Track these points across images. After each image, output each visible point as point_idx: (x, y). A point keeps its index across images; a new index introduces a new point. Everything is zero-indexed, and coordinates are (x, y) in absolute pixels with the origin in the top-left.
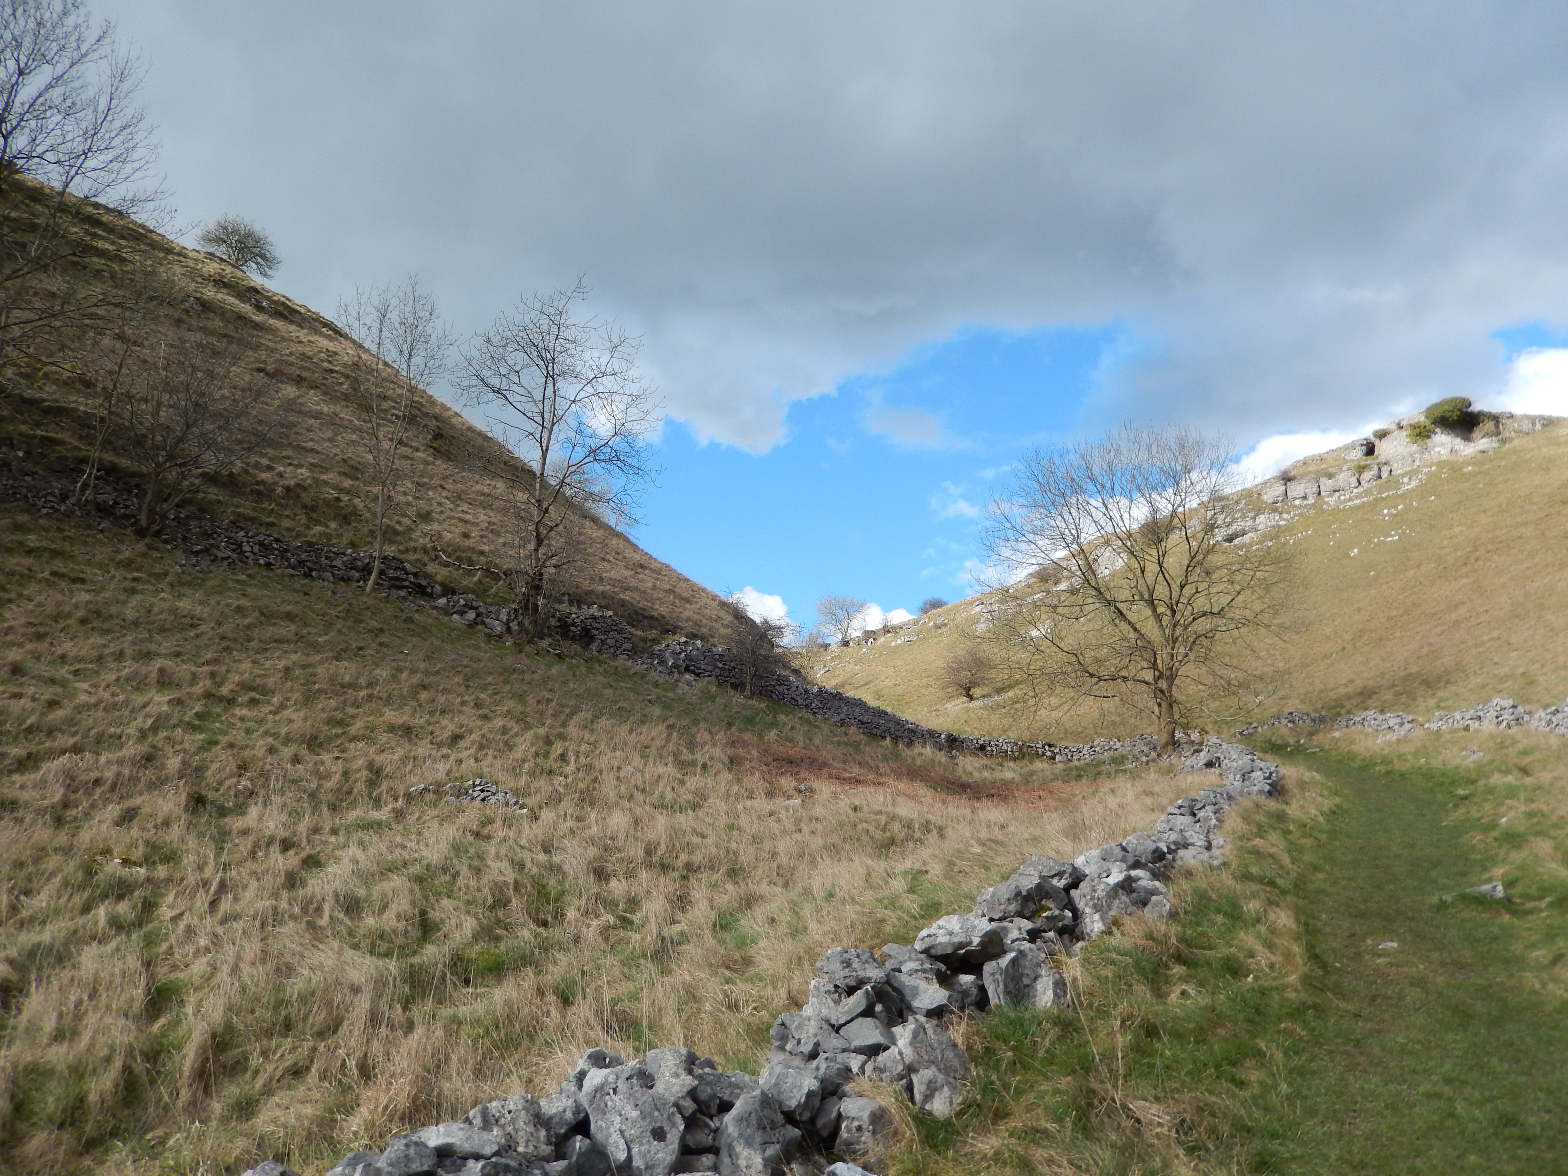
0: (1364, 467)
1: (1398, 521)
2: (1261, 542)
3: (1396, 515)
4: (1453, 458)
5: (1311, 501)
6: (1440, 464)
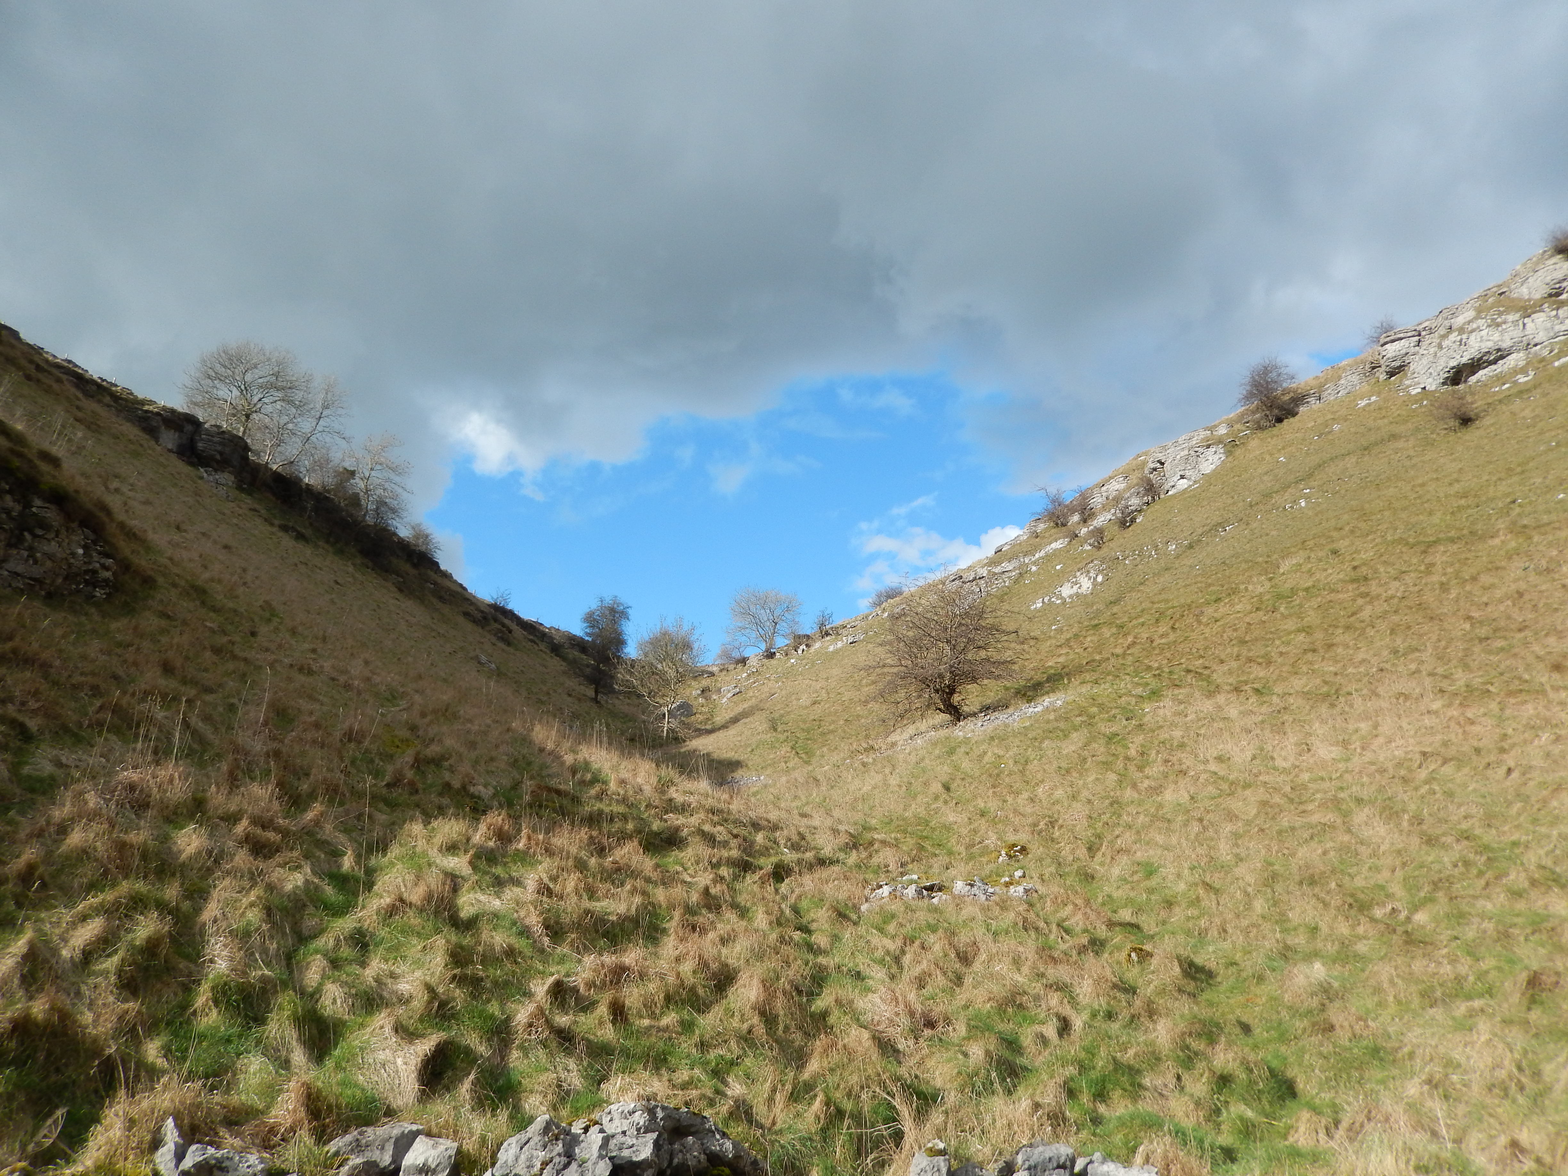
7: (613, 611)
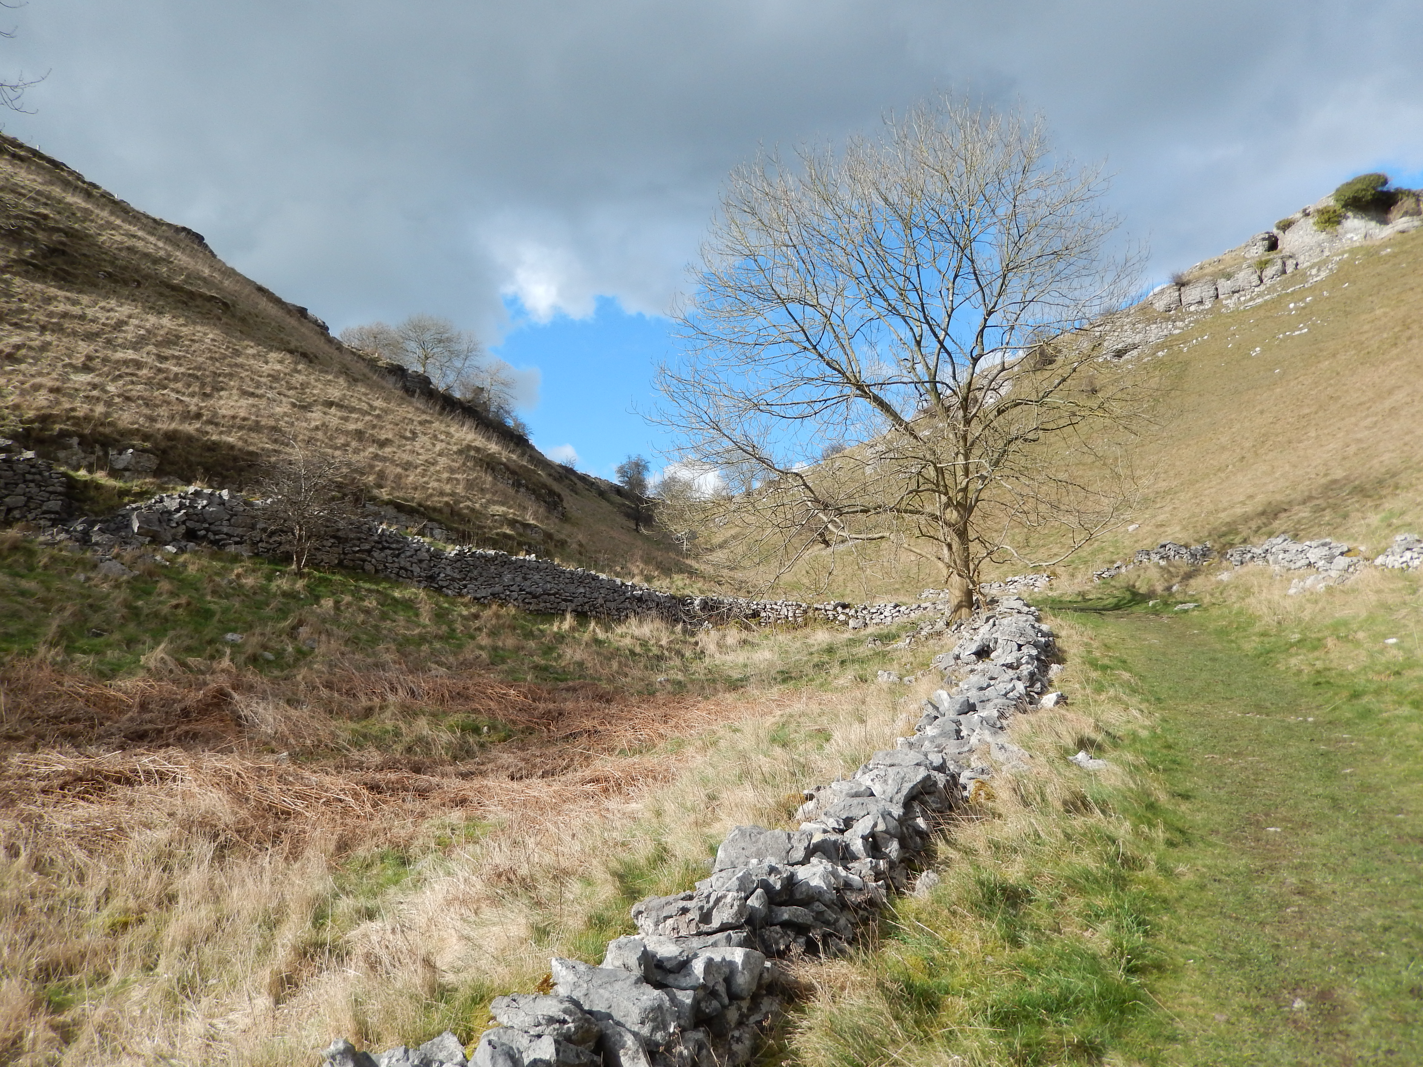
0: (1266, 262)
1: (1305, 314)
3: (1303, 308)
4: (1368, 242)
6: (1352, 251)
7: (637, 465)
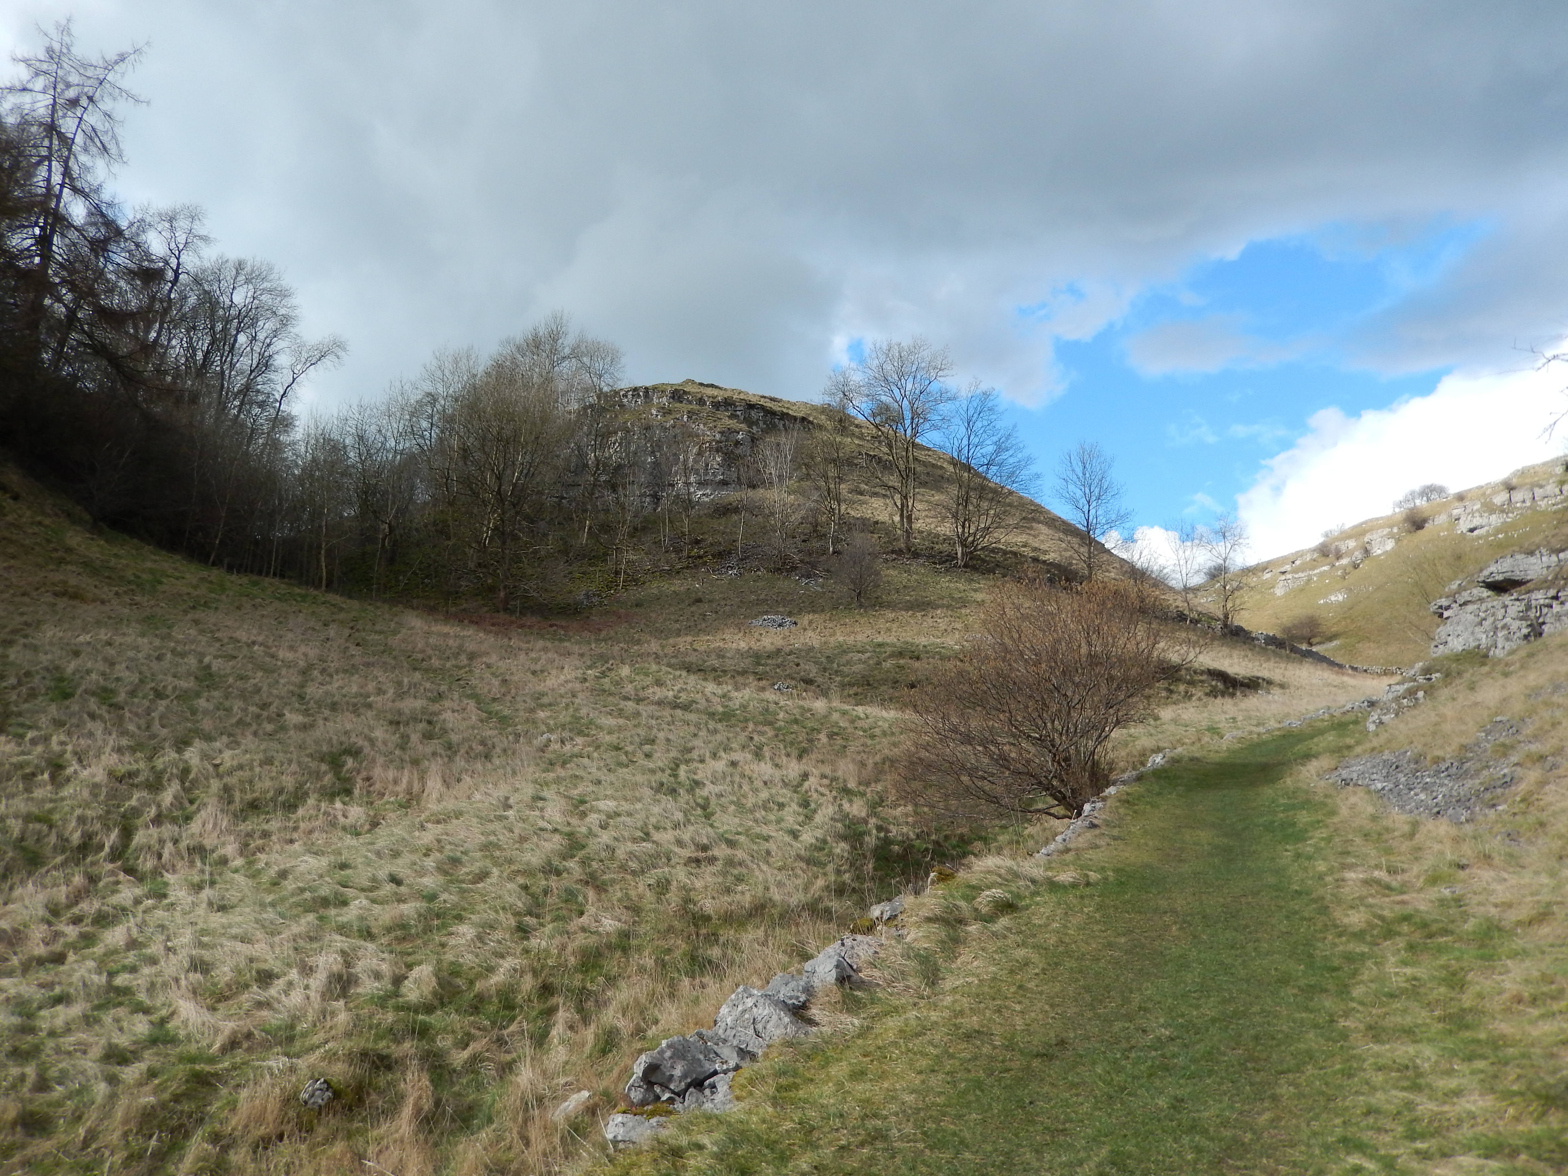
2: (1495, 535)
5: (1528, 504)
